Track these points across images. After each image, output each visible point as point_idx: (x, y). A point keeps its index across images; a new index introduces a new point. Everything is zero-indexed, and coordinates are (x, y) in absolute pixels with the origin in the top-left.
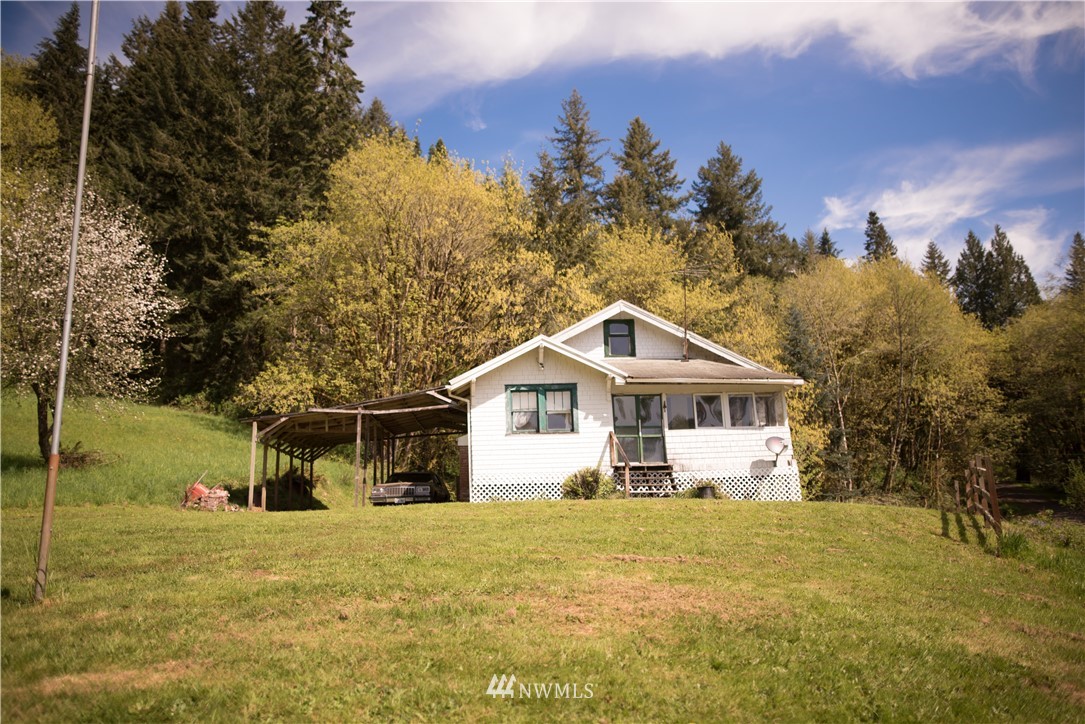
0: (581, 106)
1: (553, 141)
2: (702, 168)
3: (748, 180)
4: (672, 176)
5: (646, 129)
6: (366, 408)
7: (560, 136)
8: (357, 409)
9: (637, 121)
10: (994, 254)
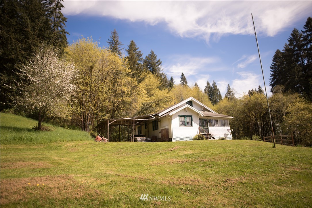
0: (117, 34)
1: (108, 43)
2: (147, 56)
3: (159, 61)
4: (142, 58)
5: (135, 44)
6: (135, 118)
7: (110, 41)
8: (133, 118)
9: (132, 41)
10: (213, 87)
